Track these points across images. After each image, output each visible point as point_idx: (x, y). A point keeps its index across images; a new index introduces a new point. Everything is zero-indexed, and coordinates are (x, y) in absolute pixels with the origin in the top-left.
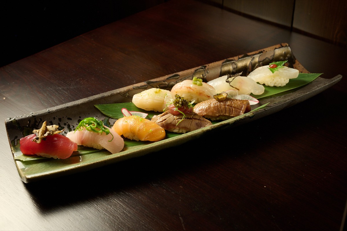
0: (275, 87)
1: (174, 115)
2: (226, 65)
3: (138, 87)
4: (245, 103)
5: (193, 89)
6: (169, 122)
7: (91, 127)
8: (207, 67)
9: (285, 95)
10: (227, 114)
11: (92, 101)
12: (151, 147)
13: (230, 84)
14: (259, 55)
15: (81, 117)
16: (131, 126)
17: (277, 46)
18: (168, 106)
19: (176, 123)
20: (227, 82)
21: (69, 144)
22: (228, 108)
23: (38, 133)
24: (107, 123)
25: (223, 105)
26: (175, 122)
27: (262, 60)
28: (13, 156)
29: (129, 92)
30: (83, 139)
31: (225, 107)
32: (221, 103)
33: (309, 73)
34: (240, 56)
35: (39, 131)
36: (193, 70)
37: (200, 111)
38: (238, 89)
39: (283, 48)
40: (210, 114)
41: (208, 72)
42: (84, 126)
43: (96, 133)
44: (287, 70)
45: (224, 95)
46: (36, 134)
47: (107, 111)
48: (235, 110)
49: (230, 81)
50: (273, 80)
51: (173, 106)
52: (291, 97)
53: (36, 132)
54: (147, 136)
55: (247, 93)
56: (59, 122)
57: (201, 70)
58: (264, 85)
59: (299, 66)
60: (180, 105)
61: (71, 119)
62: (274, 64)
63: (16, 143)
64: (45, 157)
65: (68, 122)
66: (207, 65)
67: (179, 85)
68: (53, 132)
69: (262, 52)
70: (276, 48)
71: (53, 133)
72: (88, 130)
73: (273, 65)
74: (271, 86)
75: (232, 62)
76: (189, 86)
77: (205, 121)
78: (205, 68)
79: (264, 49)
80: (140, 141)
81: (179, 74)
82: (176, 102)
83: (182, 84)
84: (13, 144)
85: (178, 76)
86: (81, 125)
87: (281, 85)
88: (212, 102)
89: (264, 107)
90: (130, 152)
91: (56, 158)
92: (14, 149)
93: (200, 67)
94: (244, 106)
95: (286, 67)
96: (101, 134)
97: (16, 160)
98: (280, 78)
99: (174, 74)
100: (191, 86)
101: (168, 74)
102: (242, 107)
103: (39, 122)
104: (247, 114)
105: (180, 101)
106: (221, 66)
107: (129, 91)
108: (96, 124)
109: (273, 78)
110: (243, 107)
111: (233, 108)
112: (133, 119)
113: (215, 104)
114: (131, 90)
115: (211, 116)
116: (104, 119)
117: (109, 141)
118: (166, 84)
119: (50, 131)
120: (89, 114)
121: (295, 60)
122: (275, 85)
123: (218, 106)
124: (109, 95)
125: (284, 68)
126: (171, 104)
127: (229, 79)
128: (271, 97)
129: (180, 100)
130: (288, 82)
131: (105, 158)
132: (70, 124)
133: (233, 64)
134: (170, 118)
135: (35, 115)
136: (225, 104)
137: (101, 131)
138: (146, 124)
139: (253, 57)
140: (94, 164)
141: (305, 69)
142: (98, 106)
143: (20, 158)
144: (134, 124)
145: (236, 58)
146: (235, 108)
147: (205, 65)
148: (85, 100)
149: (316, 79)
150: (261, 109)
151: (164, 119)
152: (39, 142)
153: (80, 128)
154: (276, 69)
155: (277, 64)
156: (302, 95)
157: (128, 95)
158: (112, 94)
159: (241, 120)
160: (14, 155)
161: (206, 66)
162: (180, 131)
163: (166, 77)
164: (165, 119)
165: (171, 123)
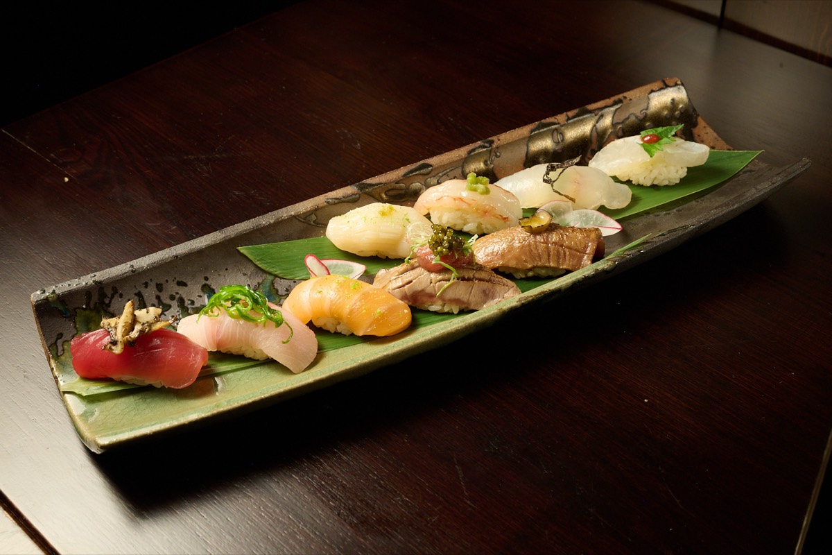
0: (655, 187)
1: (430, 271)
2: (540, 136)
3: (338, 199)
4: (593, 235)
5: (467, 203)
6: (419, 288)
7: (238, 310)
8: (495, 143)
9: (680, 208)
10: (552, 264)
11: (234, 238)
12: (385, 356)
13: (552, 186)
14: (613, 109)
15: (209, 279)
16: (331, 301)
17: (656, 85)
18: (415, 251)
19: (435, 291)
20: (545, 181)
21: (190, 353)
22: (554, 249)
23: (116, 328)
24: (270, 289)
25: (542, 243)
26: (434, 287)
27: (620, 121)
28: (57, 382)
29: (318, 212)
30: (220, 337)
31: (547, 248)
32: (538, 237)
33: (729, 150)
34: (571, 114)
35: (116, 324)
36: (462, 152)
37: (489, 258)
38: (573, 200)
39: (669, 88)
40: (513, 264)
41: (498, 154)
42: (221, 305)
43: (251, 323)
44: (683, 148)
45: (542, 217)
46: (109, 332)
47: (269, 261)
48: (570, 255)
49: (553, 180)
50: (651, 171)
51: (429, 250)
52: (698, 217)
53: (109, 324)
54: (370, 326)
55: (593, 207)
56: (158, 293)
57: (481, 150)
58: (629, 182)
59: (707, 133)
60: (444, 250)
61: (185, 285)
62: (651, 133)
63: (60, 349)
64: (133, 384)
65: (180, 293)
66: (494, 138)
67: (435, 194)
68: (150, 325)
69: (620, 101)
70: (652, 91)
71: (150, 329)
72: (232, 316)
73: (650, 136)
74: (644, 185)
75: (553, 127)
76: (458, 195)
77: (504, 285)
78: (491, 146)
79: (625, 94)
80: (352, 335)
81: (431, 163)
82: (436, 242)
83: (441, 190)
84: (54, 353)
85: (430, 168)
86: (213, 303)
87: (669, 181)
88: (515, 235)
89: (639, 245)
90: (337, 371)
91: (159, 386)
92: (57, 367)
93: (479, 143)
94: (590, 244)
95: (679, 141)
96: (264, 326)
97: (65, 392)
98: (666, 167)
99: (419, 163)
100: (464, 194)
101: (404, 165)
102: (586, 247)
103: (110, 296)
104: (599, 265)
105: (444, 240)
106: (527, 140)
107: (316, 210)
108: (250, 303)
109: (651, 167)
110: (588, 246)
111: (566, 249)
112: (334, 285)
113: (524, 240)
114: (322, 208)
115: (515, 268)
116: (263, 281)
117: (284, 343)
118: (401, 189)
119: (143, 324)
120: (227, 269)
121: (696, 119)
122: (655, 183)
123: (529, 245)
124: (272, 221)
125: (675, 143)
126: (422, 246)
127: (551, 173)
128: (647, 213)
129: (446, 238)
130: (686, 174)
131: (280, 388)
132: (184, 297)
133: (555, 134)
134: (423, 279)
135: (102, 279)
136: (547, 240)
137: (263, 319)
138: (366, 296)
139: (600, 113)
140: (254, 403)
141: (719, 139)
142: (246, 249)
143: (73, 388)
144: (340, 298)
145: (561, 118)
146: (569, 248)
147: (490, 139)
148: (215, 236)
149: (747, 166)
150: (630, 249)
151: (407, 280)
152: (118, 350)
153: (212, 312)
154: (657, 145)
155: (660, 133)
156: (723, 212)
157: (315, 218)
158: (278, 219)
159: (586, 279)
160: (59, 379)
161: (492, 142)
162: (446, 309)
163: (402, 171)
164: (411, 282)
165: (423, 291)
